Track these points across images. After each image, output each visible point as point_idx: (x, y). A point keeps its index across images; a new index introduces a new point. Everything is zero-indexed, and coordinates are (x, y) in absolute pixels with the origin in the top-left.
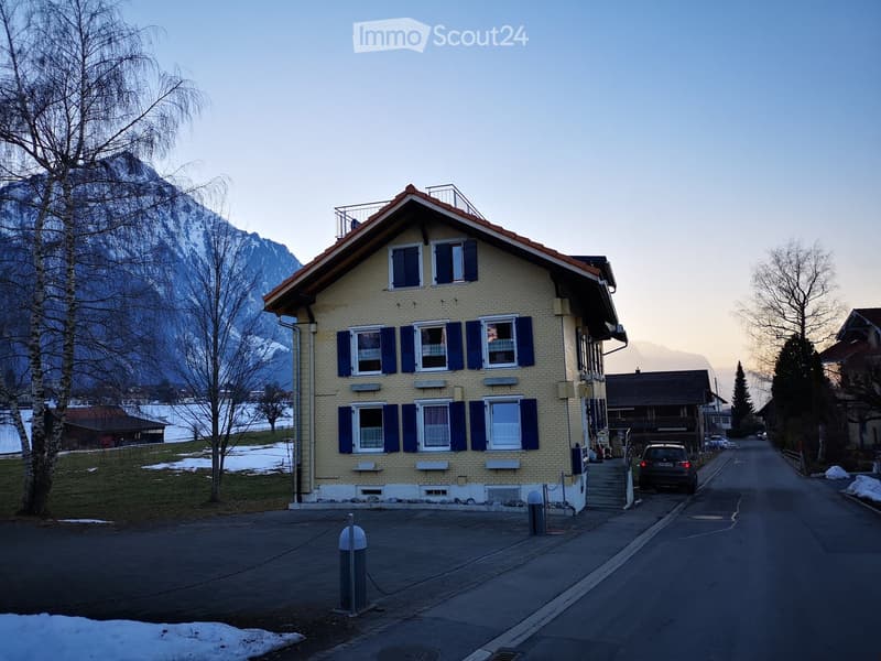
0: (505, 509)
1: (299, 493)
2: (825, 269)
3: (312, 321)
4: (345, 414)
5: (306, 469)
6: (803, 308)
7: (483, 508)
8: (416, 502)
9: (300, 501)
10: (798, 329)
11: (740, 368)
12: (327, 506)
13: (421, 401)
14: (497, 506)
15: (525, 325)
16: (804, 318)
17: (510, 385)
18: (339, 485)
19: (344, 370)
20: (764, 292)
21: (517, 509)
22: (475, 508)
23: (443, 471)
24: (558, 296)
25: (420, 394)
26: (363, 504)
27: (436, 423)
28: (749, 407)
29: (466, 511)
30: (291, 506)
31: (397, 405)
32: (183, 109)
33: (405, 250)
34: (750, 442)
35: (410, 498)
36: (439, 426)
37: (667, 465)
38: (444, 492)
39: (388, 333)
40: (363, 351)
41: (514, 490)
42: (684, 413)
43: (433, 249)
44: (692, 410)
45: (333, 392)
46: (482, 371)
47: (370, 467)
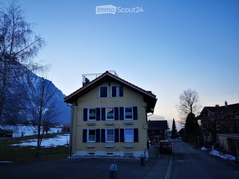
0: (129, 158)
1: (71, 154)
2: (197, 96)
3: (77, 105)
4: (85, 131)
5: (73, 147)
6: (191, 106)
7: (124, 158)
8: (104, 156)
9: (71, 156)
10: (190, 111)
11: (174, 120)
12: (79, 157)
13: (106, 128)
14: (127, 158)
15: (135, 109)
16: (192, 108)
17: (131, 125)
18: (82, 152)
19: (85, 119)
20: (182, 101)
21: (133, 158)
22: (121, 158)
23: (112, 148)
24: (144, 101)
25: (106, 126)
26: (90, 157)
27: (110, 134)
28: (176, 130)
29: (119, 159)
30: (68, 158)
31: (100, 129)
32: (40, 45)
33: (103, 87)
34: (176, 140)
35: (103, 155)
36: (111, 135)
37: (165, 146)
38: (112, 154)
39: (98, 109)
40: (90, 114)
41: (131, 153)
42: (161, 132)
43: (111, 88)
44: (163, 131)
45: (82, 125)
46: (123, 120)
47: (92, 146)
